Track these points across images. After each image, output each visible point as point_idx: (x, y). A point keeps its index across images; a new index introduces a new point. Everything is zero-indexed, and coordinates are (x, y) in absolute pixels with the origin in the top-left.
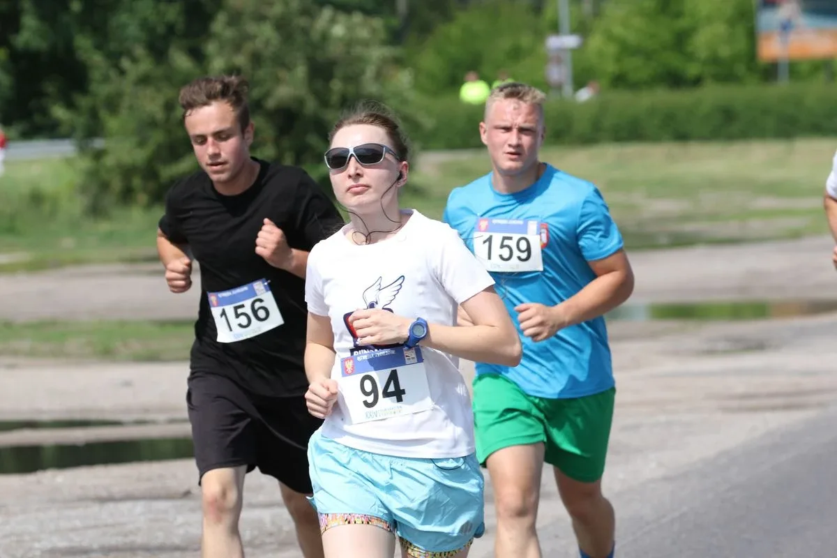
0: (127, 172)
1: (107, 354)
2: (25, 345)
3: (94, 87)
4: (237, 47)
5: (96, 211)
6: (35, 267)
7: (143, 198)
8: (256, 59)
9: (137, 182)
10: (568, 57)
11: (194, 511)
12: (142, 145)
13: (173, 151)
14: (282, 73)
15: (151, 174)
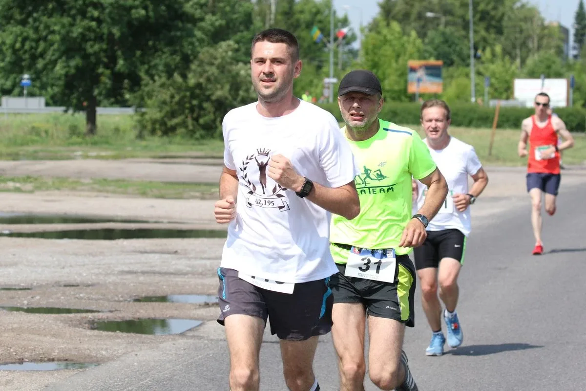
0: (154, 122)
1: (144, 194)
2: (111, 188)
3: (143, 87)
4: (201, 75)
5: (140, 136)
6: (116, 158)
7: (159, 133)
8: (208, 80)
9: (157, 126)
10: (331, 87)
11: (179, 259)
12: (160, 111)
13: (173, 114)
14: (219, 86)
15: (163, 123)
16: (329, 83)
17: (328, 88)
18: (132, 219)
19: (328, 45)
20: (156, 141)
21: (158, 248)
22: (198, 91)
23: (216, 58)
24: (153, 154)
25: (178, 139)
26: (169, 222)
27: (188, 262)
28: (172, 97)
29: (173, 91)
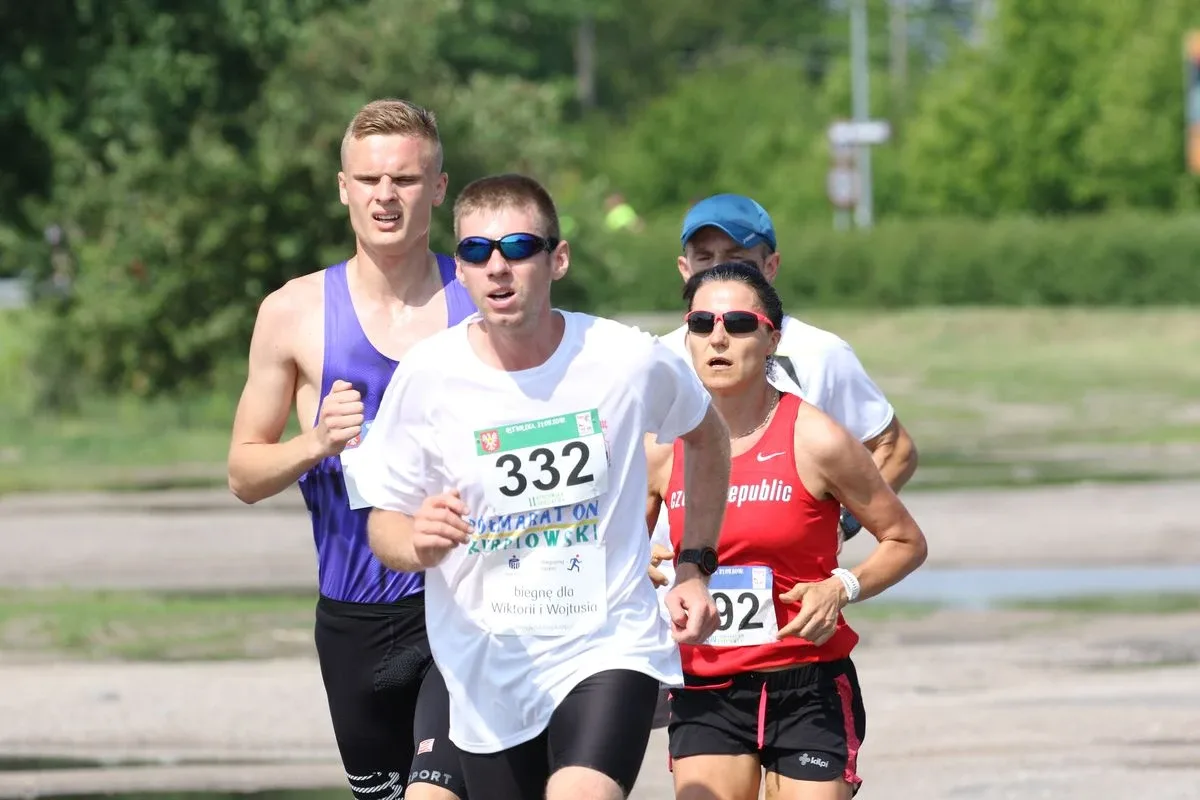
0: (114, 337)
1: (76, 647)
3: (60, 191)
5: (56, 401)
7: (143, 382)
9: (129, 354)
10: (864, 159)
12: (141, 291)
13: (193, 306)
15: (155, 341)
16: (852, 145)
17: (851, 164)
20: (130, 412)
23: (365, 59)
24: (112, 473)
26: (185, 763)
28: (190, 231)
29: (189, 206)
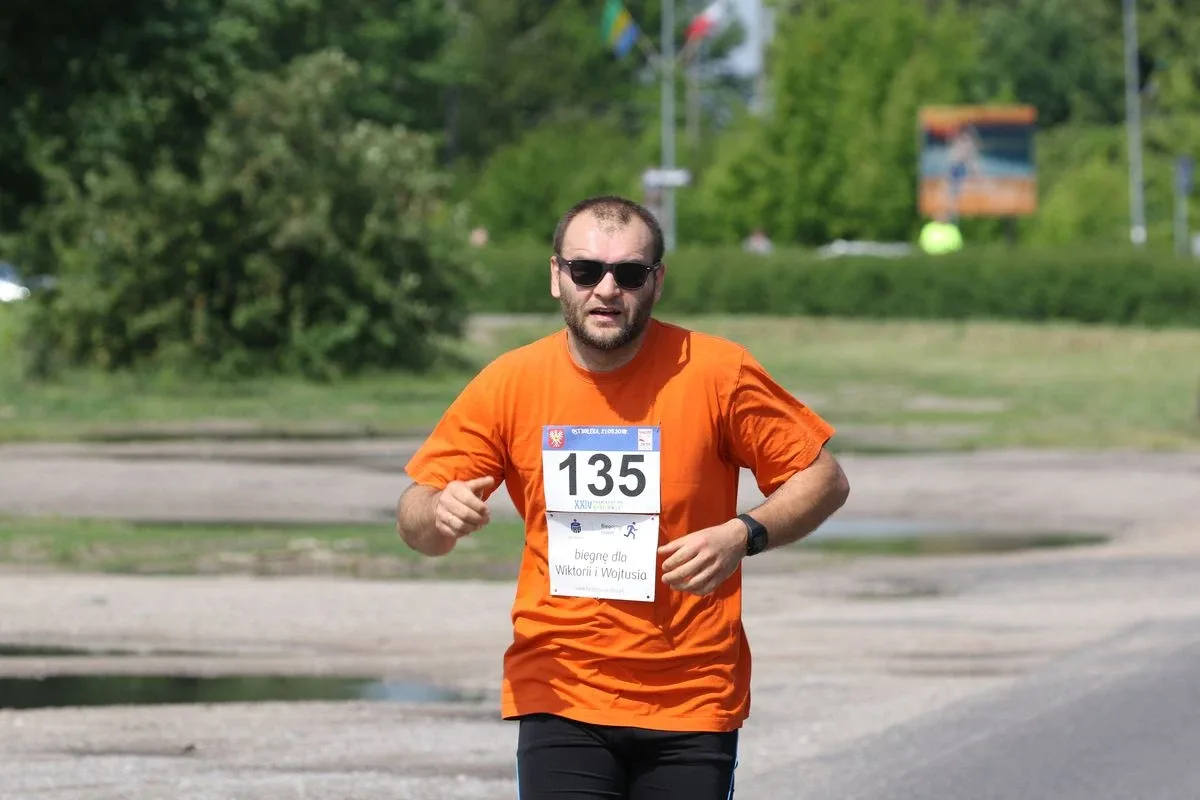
0: (86, 321)
1: (66, 561)
3: (49, 208)
4: (238, 164)
5: (41, 371)
7: (103, 356)
8: (264, 182)
9: (97, 334)
10: (671, 199)
11: (200, 771)
12: (105, 285)
13: (147, 296)
14: (296, 202)
15: (114, 323)
16: (661, 188)
17: (658, 203)
18: (33, 642)
19: (653, 59)
20: (95, 383)
21: (130, 738)
22: (227, 219)
24: (85, 427)
25: (167, 376)
26: (159, 653)
27: (234, 782)
28: (143, 238)
29: (146, 220)
